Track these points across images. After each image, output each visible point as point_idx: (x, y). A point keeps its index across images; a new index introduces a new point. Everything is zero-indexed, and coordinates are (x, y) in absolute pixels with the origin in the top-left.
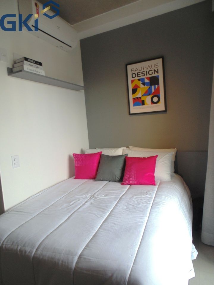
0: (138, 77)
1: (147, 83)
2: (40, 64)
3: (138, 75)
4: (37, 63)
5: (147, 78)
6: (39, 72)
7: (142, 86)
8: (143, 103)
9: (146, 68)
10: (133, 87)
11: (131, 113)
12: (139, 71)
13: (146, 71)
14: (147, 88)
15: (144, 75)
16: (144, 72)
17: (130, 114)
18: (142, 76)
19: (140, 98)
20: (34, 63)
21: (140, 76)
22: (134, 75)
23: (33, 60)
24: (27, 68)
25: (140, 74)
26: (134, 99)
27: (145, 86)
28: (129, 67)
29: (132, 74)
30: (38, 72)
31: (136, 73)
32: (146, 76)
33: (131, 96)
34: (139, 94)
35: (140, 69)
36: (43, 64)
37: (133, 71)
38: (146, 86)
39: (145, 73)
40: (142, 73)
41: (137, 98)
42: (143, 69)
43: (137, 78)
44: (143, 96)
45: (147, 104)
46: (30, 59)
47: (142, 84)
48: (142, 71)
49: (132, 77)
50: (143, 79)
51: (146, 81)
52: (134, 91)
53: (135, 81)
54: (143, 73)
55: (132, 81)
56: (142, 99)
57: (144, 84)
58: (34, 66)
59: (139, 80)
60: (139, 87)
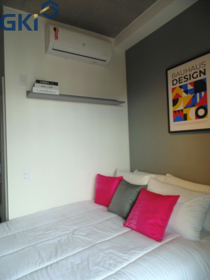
0: (180, 83)
1: (190, 90)
2: (56, 84)
3: (179, 80)
4: (51, 83)
5: (190, 84)
6: (52, 92)
7: (184, 95)
8: (185, 118)
9: (189, 70)
10: (173, 97)
11: (171, 130)
12: (181, 76)
13: (190, 75)
14: (190, 96)
15: (186, 80)
16: (187, 75)
17: (170, 132)
18: (185, 81)
19: (182, 110)
20: (48, 84)
21: (182, 82)
22: (175, 82)
23: (47, 81)
24: (37, 90)
25: (182, 80)
26: (175, 112)
27: (187, 94)
28: (170, 72)
29: (173, 81)
30: (50, 92)
31: (177, 78)
32: (189, 81)
33: (172, 109)
34: (180, 106)
35: (182, 73)
36: (59, 84)
37: (174, 77)
38: (189, 95)
39: (188, 77)
40: (184, 78)
41: (178, 111)
42: (185, 73)
43: (178, 85)
44: (185, 108)
45: (190, 119)
46: (43, 81)
47: (184, 91)
48: (185, 74)
49: (173, 85)
50: (186, 85)
51: (190, 87)
52: (175, 102)
53: (176, 89)
54: (186, 77)
55: (173, 90)
56: (184, 112)
57: (186, 92)
58: (47, 87)
59: (181, 87)
60: (180, 96)
